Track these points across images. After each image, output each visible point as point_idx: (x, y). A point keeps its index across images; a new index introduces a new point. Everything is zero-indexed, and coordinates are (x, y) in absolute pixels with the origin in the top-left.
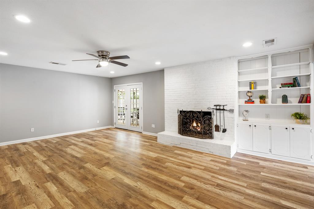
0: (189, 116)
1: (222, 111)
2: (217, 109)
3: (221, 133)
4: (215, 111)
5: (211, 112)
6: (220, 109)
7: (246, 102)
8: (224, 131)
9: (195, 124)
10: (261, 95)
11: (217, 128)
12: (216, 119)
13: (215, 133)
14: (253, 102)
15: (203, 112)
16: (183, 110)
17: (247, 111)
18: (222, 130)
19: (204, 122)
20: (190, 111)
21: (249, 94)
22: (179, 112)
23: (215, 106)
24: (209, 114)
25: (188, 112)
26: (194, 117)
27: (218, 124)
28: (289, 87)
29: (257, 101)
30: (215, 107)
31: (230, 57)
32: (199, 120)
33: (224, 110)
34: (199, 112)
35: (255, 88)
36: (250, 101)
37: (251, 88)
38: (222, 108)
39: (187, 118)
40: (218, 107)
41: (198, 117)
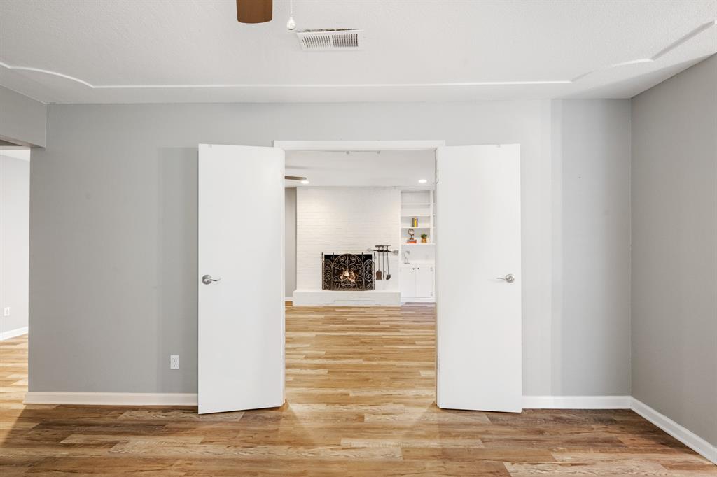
0: (344, 262)
1: (385, 253)
2: (379, 251)
3: (384, 280)
4: (377, 253)
5: (371, 255)
6: (382, 251)
7: (408, 242)
8: (388, 277)
9: (347, 274)
10: (423, 233)
11: (379, 275)
12: (378, 263)
13: (377, 283)
14: (415, 242)
15: (364, 255)
16: (335, 254)
17: (408, 252)
18: (385, 277)
19: (366, 268)
20: (346, 255)
21: (412, 232)
22: (324, 256)
23: (376, 246)
24: (369, 257)
25: (342, 256)
26: (351, 262)
27: (381, 270)
29: (419, 239)
30: (377, 249)
31: (395, 187)
32: (359, 266)
33: (387, 251)
34: (359, 256)
35: (417, 226)
36: (412, 241)
37: (413, 226)
38: (385, 249)
39: (341, 265)
40: (381, 249)
41: (357, 262)
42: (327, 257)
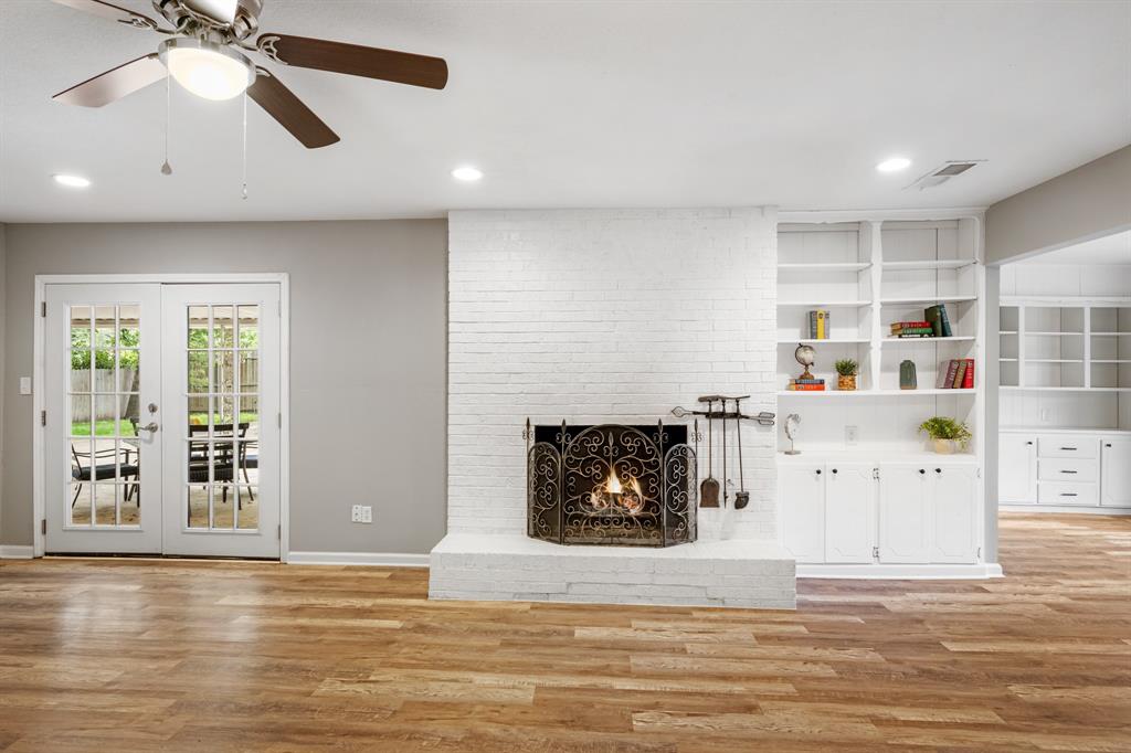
0: (600, 452)
1: (731, 422)
2: (709, 415)
3: (727, 509)
4: (702, 421)
5: (685, 428)
6: (722, 415)
7: (799, 385)
8: (742, 500)
9: (614, 485)
10: (843, 357)
11: (710, 493)
12: (708, 454)
13: (705, 517)
14: (820, 385)
15: (667, 428)
16: (568, 424)
17: (795, 418)
18: (732, 499)
19: (671, 472)
20: (606, 429)
21: (807, 355)
22: (533, 429)
23: (702, 400)
24: (678, 434)
25: (595, 431)
26: (624, 452)
27: (718, 476)
28: (922, 336)
29: (830, 377)
30: (705, 408)
31: (762, 208)
32: (649, 465)
33: (737, 415)
34: (650, 430)
35: (826, 335)
36: (805, 382)
37: (813, 335)
38: (730, 408)
39: (590, 461)
40: (716, 407)
41: (641, 452)
42: (545, 434)
